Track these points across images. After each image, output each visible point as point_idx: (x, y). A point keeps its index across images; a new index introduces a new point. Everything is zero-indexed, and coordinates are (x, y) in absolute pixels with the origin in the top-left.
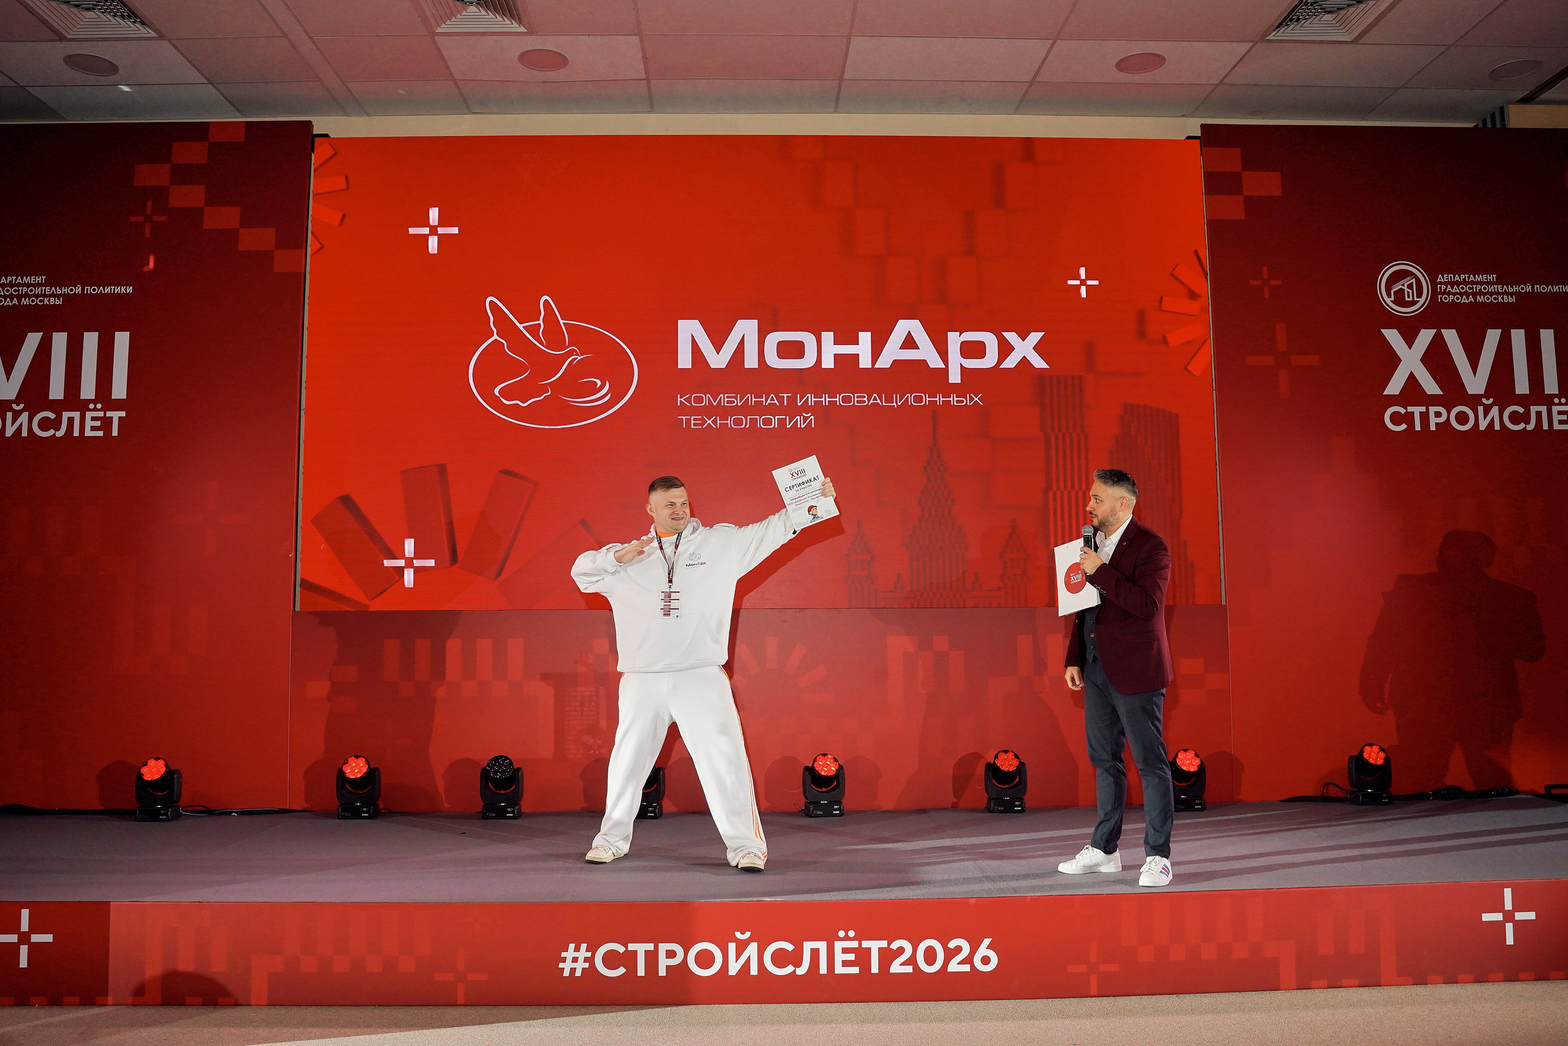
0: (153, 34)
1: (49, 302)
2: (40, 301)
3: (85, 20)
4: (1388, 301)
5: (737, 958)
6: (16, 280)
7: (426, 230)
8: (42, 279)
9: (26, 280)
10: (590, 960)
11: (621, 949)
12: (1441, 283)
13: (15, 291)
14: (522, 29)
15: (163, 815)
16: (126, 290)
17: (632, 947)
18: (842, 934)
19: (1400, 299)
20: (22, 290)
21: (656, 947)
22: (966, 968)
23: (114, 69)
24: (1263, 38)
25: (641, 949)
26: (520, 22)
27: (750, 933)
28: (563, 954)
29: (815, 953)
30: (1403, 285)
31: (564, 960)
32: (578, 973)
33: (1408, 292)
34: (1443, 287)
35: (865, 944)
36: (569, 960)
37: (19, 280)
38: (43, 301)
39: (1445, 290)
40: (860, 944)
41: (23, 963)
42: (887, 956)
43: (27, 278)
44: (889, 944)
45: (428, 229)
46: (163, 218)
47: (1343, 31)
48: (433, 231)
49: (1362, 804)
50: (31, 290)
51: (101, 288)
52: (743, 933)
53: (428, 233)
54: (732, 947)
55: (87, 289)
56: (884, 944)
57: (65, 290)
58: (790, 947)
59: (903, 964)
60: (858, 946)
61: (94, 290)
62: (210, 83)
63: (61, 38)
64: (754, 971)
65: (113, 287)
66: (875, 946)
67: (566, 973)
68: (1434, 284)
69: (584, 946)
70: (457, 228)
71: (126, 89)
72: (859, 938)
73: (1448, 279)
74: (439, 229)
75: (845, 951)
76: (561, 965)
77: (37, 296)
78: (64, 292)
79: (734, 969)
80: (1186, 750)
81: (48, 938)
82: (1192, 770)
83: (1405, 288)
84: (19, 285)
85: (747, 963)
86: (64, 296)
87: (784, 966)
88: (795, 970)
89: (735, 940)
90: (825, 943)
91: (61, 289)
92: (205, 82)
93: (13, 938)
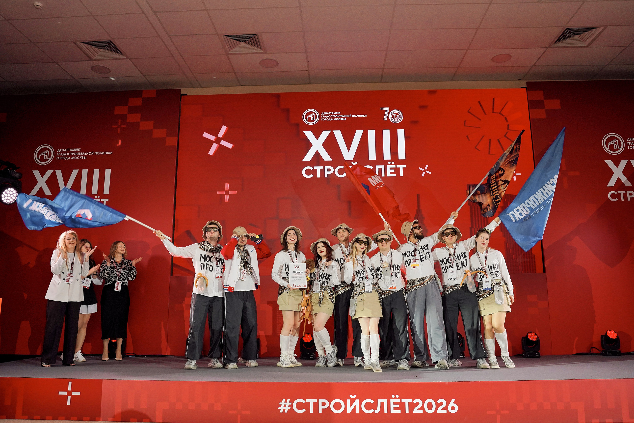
0: (124, 57)
1: (82, 158)
2: (78, 158)
3: (100, 52)
4: (607, 149)
5: (351, 406)
6: (70, 150)
8: (79, 149)
9: (73, 150)
10: (291, 406)
11: (303, 401)
12: (629, 141)
13: (69, 154)
14: (262, 51)
16: (110, 153)
17: (308, 401)
18: (393, 396)
19: (612, 148)
20: (72, 154)
21: (318, 401)
22: (445, 411)
23: (109, 71)
24: (550, 46)
25: (312, 401)
26: (261, 49)
27: (356, 395)
28: (280, 403)
29: (382, 404)
30: (613, 143)
31: (280, 406)
32: (286, 411)
33: (615, 145)
34: (630, 143)
35: (403, 401)
36: (283, 406)
37: (71, 150)
38: (79, 158)
39: (631, 144)
40: (401, 401)
41: (69, 403)
42: (412, 406)
43: (74, 149)
44: (413, 401)
46: (124, 126)
47: (583, 42)
49: (608, 356)
50: (75, 154)
51: (101, 152)
52: (353, 396)
54: (348, 401)
55: (96, 153)
56: (411, 401)
57: (88, 153)
58: (372, 402)
59: (419, 409)
60: (400, 402)
61: (98, 153)
62: (144, 76)
63: (91, 60)
64: (357, 411)
65: (105, 152)
66: (407, 402)
67: (281, 411)
68: (626, 142)
69: (288, 400)
71: (112, 79)
72: (400, 398)
73: (632, 140)
75: (395, 403)
76: (279, 408)
77: (77, 156)
78: (87, 154)
79: (349, 410)
80: (531, 332)
81: (78, 393)
82: (535, 340)
83: (614, 144)
84: (71, 152)
85: (355, 408)
86: (87, 156)
87: (370, 409)
88: (374, 411)
89: (350, 398)
90: (386, 400)
91: (86, 153)
92: (142, 75)
93: (65, 393)
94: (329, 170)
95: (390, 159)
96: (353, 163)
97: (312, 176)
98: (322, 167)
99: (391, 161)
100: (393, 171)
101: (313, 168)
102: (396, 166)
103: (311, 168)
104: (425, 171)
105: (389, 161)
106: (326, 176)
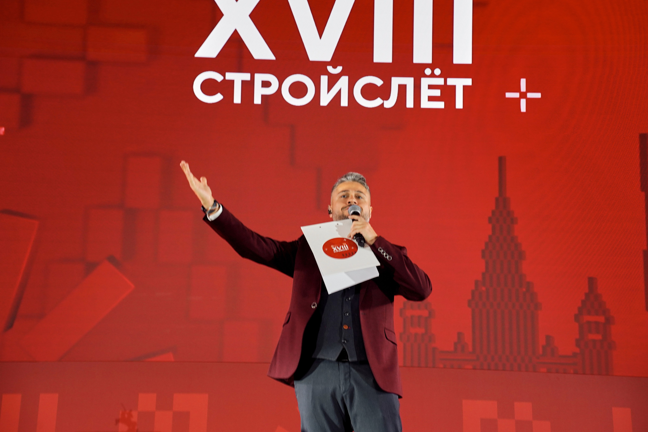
94: (266, 84)
95: (429, 60)
96: (330, 69)
97: (218, 97)
98: (247, 77)
99: (432, 66)
100: (437, 93)
101: (224, 76)
102: (445, 81)
103: (218, 77)
104: (523, 95)
105: (426, 66)
106: (257, 100)
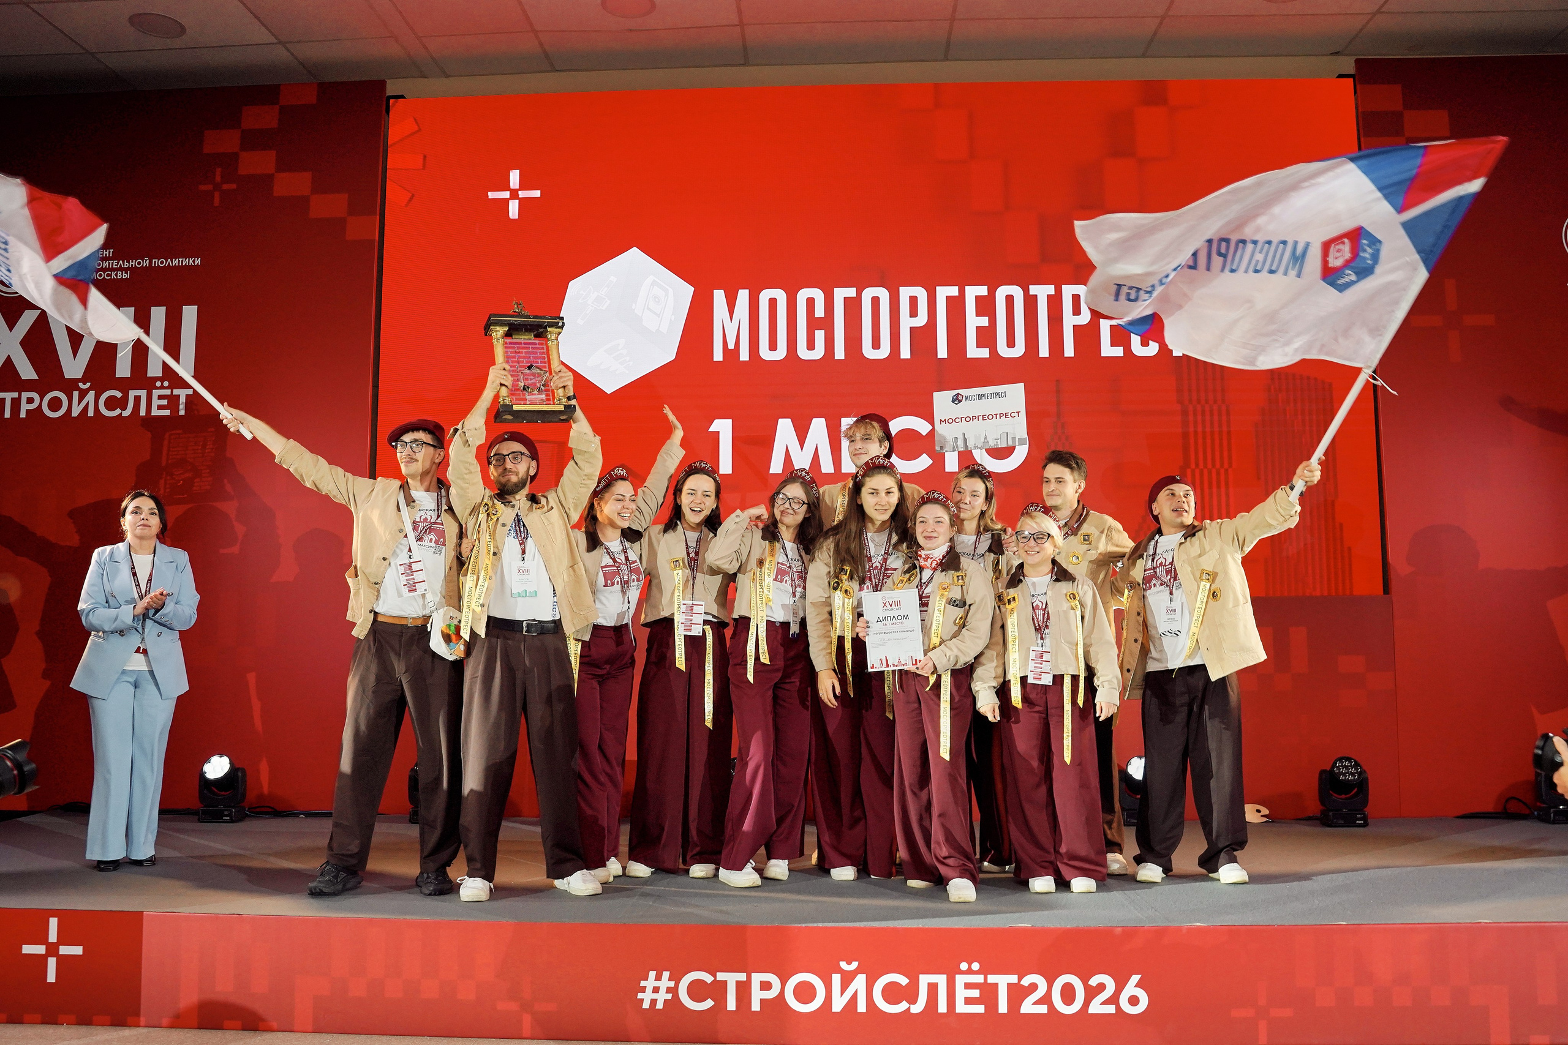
1: (117, 276)
2: (108, 275)
5: (843, 990)
7: (506, 194)
8: (109, 252)
10: (673, 991)
11: (708, 978)
15: (226, 816)
16: (194, 261)
17: (721, 976)
18: (964, 966)
21: (749, 977)
22: (1111, 1009)
23: (182, 30)
25: (732, 979)
27: (857, 962)
28: (643, 983)
29: (933, 988)
31: (643, 990)
35: (992, 979)
36: (649, 990)
38: (111, 275)
40: (986, 979)
41: (51, 977)
42: (1018, 994)
44: (1020, 979)
45: (509, 192)
46: (234, 186)
48: (514, 195)
49: (1554, 822)
51: (169, 260)
52: (849, 963)
53: (508, 197)
54: (836, 979)
55: (155, 262)
56: (1013, 979)
57: (133, 263)
58: (903, 980)
59: (1034, 1003)
60: (983, 981)
61: (162, 262)
62: (280, 42)
64: (862, 1007)
65: (181, 260)
66: (1003, 981)
67: (646, 1005)
69: (666, 975)
70: (539, 191)
72: (984, 971)
74: (520, 192)
75: (968, 986)
76: (640, 996)
77: (104, 270)
78: (132, 265)
79: (838, 1004)
81: (78, 950)
82: (1352, 780)
85: (854, 997)
86: (132, 270)
87: (896, 1002)
88: (909, 1008)
89: (840, 971)
90: (945, 976)
91: (128, 262)
92: (276, 41)
93: (40, 949)
